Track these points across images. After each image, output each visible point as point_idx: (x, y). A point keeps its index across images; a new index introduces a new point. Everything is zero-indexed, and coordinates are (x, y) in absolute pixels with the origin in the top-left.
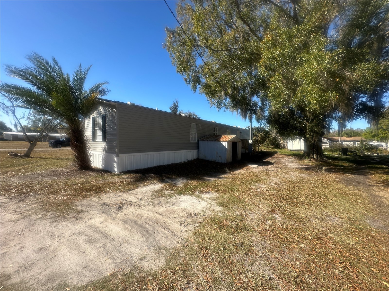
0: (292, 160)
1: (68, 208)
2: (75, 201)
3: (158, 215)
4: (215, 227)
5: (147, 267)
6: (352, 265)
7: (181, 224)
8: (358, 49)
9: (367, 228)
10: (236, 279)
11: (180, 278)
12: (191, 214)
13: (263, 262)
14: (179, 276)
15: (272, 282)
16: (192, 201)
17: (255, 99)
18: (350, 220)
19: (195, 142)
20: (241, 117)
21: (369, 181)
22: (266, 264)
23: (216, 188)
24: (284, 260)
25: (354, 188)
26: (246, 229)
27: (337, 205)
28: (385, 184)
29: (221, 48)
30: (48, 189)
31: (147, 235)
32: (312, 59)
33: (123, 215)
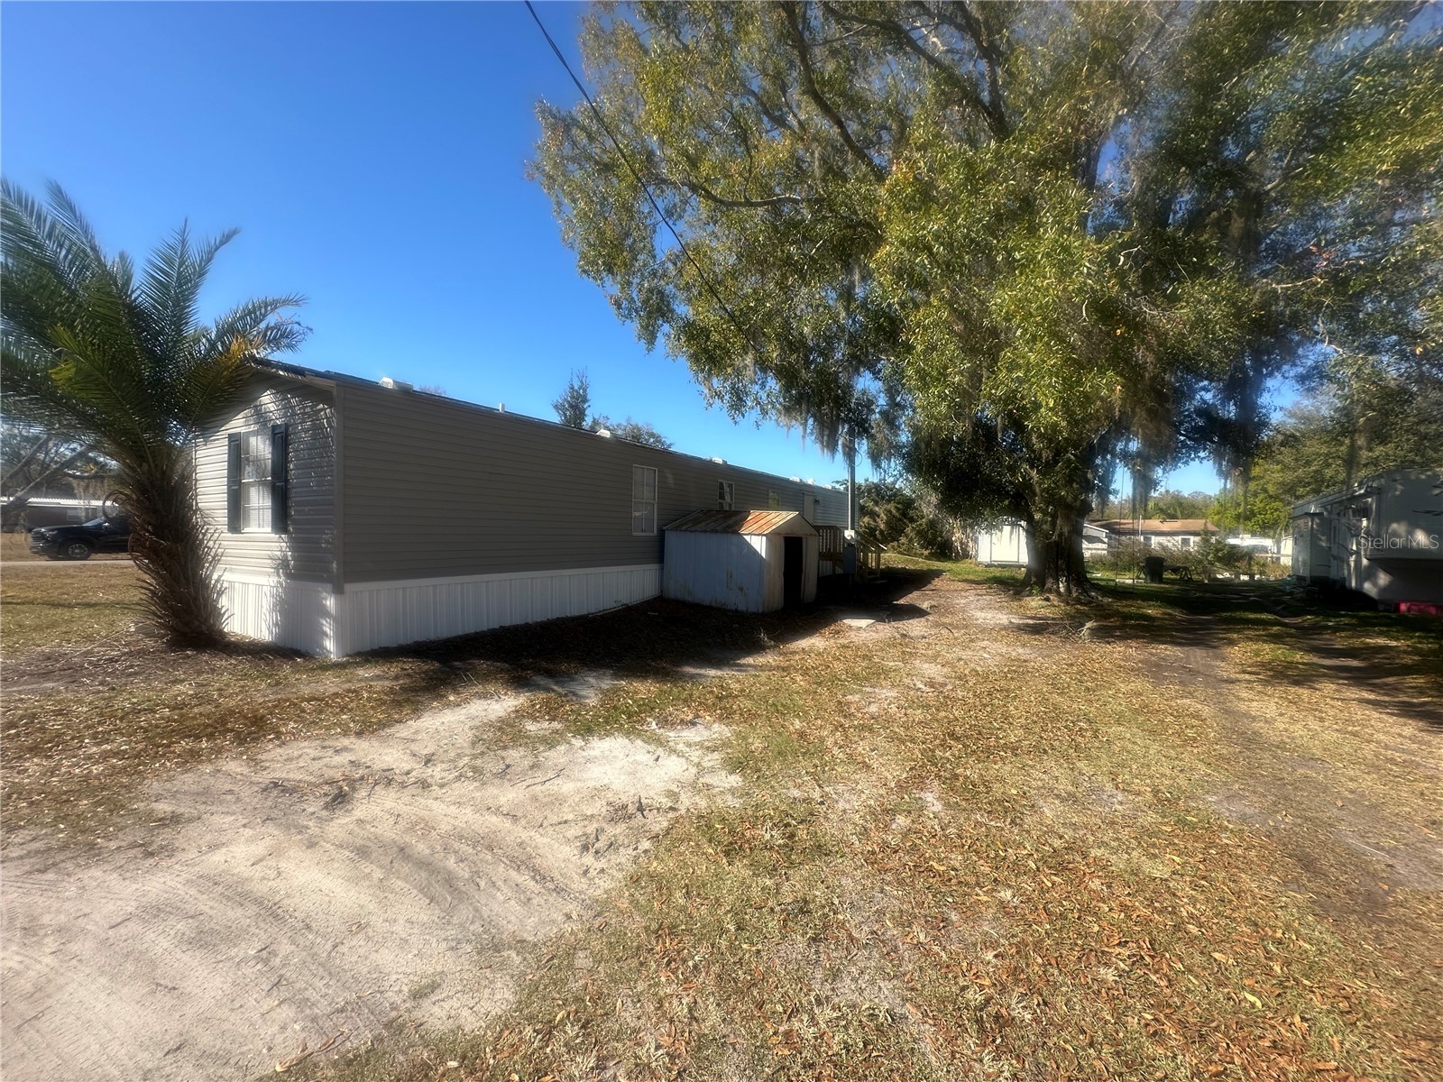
0: (988, 598)
1: (111, 811)
2: (144, 779)
3: (494, 819)
4: (710, 851)
5: (440, 1022)
6: (1157, 947)
7: (585, 848)
8: (1187, 233)
9: (1208, 822)
10: (775, 1033)
11: (568, 1052)
12: (625, 807)
13: (873, 964)
14: (565, 1045)
15: (902, 1030)
16: (631, 759)
17: (866, 384)
18: (1159, 800)
19: (652, 534)
20: (818, 446)
21: (1223, 664)
22: (882, 968)
23: (723, 707)
24: (944, 949)
25: (1176, 691)
26: (820, 850)
27: (1123, 749)
28: (1269, 673)
29: (745, 197)
30: (18, 735)
31: (449, 899)
32: (1039, 257)
33: (351, 826)
